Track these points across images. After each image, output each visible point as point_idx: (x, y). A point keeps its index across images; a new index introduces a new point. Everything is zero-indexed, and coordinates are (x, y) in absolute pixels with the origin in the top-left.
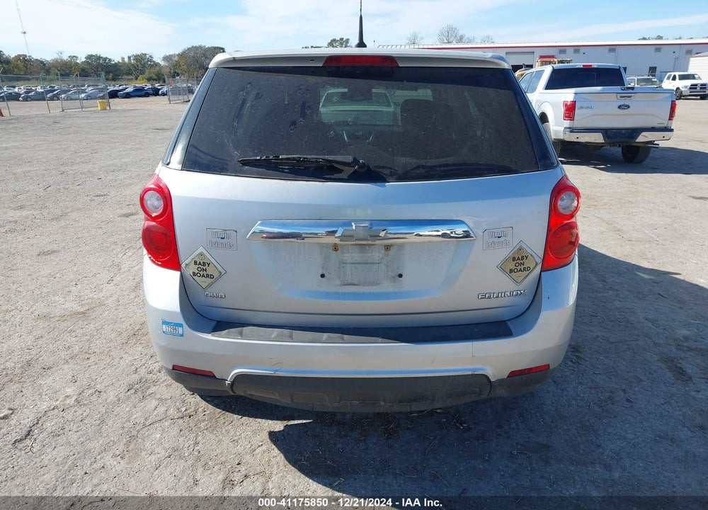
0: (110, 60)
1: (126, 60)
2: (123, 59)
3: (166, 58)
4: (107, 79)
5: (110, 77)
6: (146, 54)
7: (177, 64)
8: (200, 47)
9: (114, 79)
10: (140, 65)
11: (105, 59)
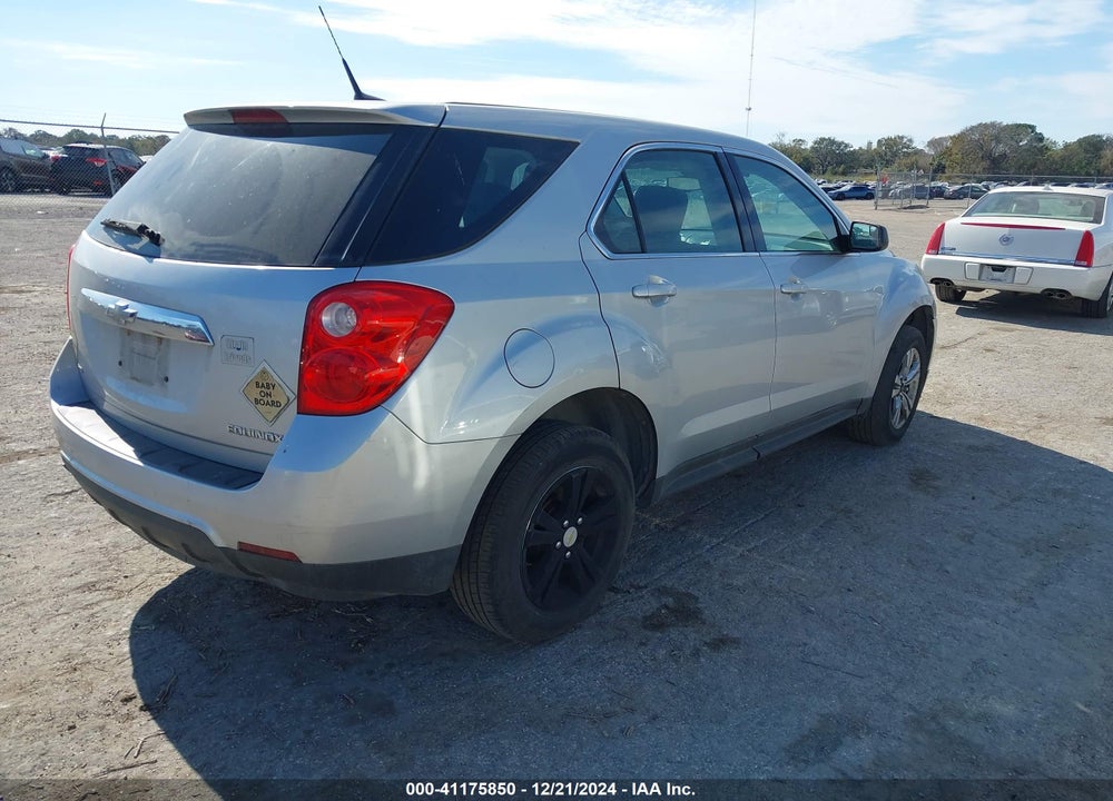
0: (846, 146)
1: (875, 146)
2: (870, 144)
3: (933, 143)
4: (835, 174)
5: (841, 169)
6: (902, 137)
7: (947, 152)
8: (993, 125)
9: (844, 174)
10: (892, 153)
11: (840, 144)
